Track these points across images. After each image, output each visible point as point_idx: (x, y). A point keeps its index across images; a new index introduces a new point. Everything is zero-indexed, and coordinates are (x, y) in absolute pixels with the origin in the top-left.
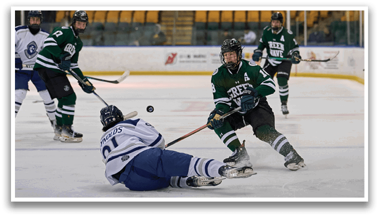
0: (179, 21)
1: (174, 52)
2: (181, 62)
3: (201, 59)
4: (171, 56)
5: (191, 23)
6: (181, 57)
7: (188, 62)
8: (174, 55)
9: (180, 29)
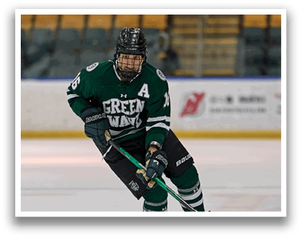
0: (209, 26)
1: (199, 91)
2: (213, 111)
3: (255, 105)
4: (193, 99)
5: (235, 30)
6: (214, 100)
7: (229, 110)
8: (200, 97)
9: (211, 42)
